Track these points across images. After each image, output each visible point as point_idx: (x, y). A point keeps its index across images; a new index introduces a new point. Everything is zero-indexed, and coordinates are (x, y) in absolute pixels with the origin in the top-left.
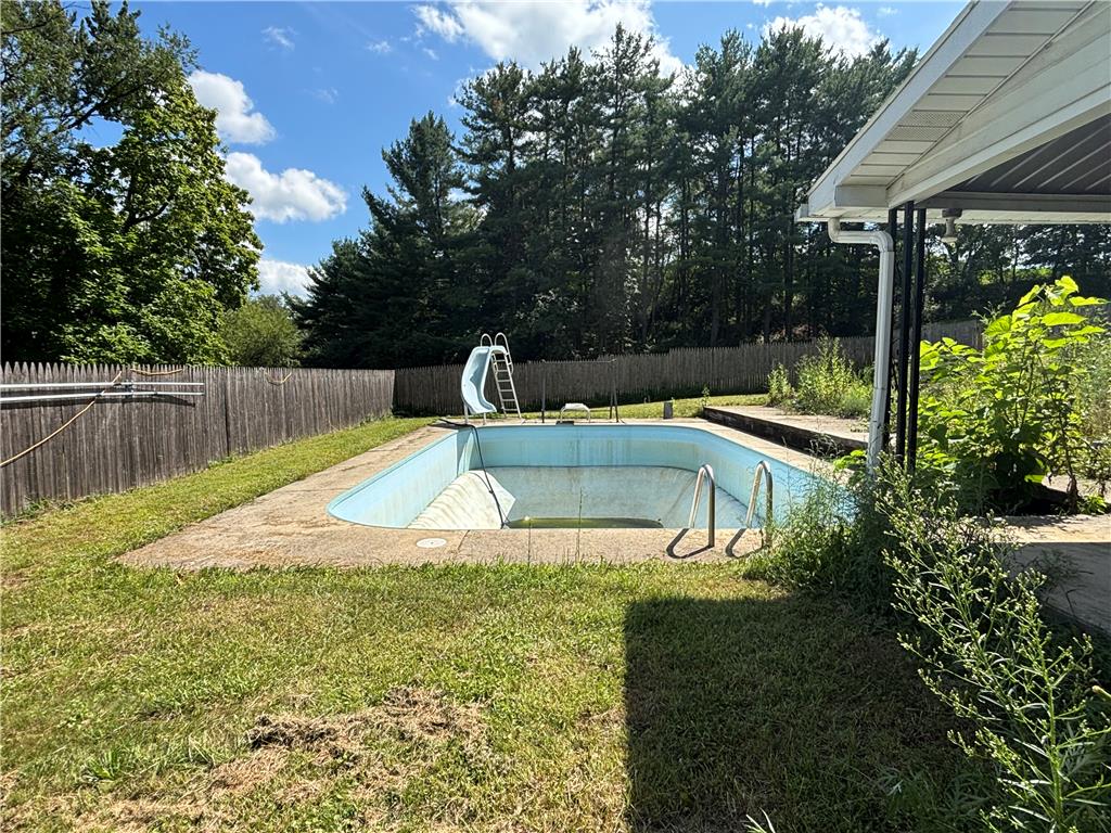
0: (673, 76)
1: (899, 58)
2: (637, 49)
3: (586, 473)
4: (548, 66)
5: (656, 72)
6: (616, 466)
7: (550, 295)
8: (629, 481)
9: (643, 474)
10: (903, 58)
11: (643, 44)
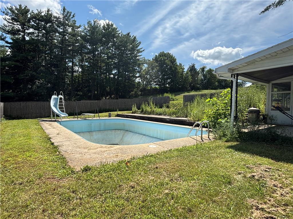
0: (80, 26)
1: (132, 37)
2: (70, 15)
3: (94, 133)
4: (39, 11)
5: (75, 23)
6: (102, 130)
7: (40, 81)
8: (107, 134)
9: (110, 132)
10: (133, 37)
11: (72, 15)
